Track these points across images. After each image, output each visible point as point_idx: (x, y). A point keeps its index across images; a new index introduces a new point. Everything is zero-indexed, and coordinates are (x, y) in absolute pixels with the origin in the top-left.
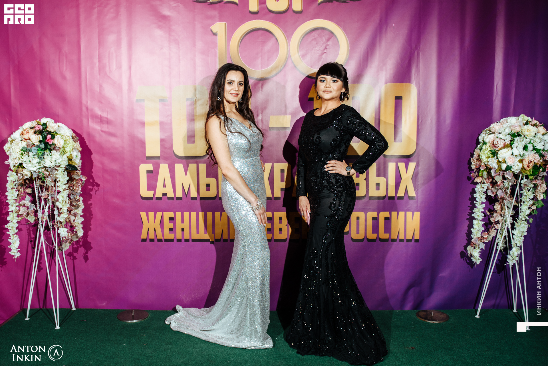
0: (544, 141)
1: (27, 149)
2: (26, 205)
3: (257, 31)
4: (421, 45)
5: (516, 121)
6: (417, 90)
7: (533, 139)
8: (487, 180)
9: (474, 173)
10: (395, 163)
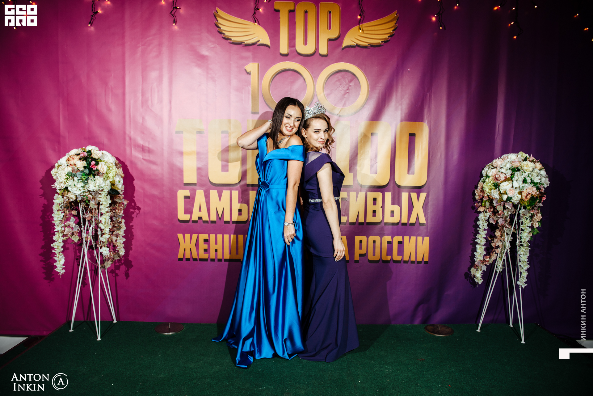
0: (541, 175)
1: (72, 174)
2: (70, 226)
3: (287, 72)
4: (433, 88)
5: (516, 158)
6: (429, 128)
7: (531, 173)
8: (489, 210)
9: (478, 203)
10: (408, 193)
